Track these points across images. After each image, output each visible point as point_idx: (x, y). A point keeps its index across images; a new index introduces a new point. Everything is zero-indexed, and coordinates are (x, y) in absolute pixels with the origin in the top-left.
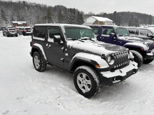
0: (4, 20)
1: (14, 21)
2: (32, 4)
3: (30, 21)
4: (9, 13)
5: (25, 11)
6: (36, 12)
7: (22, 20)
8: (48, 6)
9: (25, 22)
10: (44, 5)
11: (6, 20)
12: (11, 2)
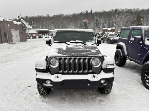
0: (97, 27)
1: (105, 28)
2: (124, 10)
3: (119, 27)
4: (102, 21)
5: (116, 18)
6: (126, 17)
7: (112, 27)
8: (140, 9)
9: (114, 28)
10: (136, 9)
11: (99, 28)
12: (105, 11)
